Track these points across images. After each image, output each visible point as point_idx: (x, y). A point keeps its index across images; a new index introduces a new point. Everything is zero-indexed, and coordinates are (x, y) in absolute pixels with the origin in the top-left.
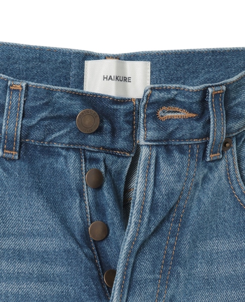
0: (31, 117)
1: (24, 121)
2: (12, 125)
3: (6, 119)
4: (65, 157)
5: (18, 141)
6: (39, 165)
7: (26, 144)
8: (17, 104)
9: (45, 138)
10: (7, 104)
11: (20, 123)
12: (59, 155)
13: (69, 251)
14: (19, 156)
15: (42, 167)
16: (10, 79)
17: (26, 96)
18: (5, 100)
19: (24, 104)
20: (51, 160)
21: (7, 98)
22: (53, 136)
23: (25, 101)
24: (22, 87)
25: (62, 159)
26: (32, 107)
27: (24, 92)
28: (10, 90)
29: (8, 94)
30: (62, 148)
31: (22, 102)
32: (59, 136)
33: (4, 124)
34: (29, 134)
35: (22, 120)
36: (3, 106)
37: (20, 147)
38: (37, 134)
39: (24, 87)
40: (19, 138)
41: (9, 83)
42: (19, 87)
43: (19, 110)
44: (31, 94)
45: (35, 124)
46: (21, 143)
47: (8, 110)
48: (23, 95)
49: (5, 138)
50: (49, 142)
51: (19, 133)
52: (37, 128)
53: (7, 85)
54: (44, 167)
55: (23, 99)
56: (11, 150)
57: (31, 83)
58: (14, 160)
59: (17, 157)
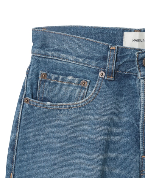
0: (119, 61)
1: (116, 63)
2: (111, 65)
3: (108, 63)
4: (135, 79)
5: (114, 72)
6: (123, 82)
7: (117, 73)
8: (113, 55)
9: (126, 70)
10: (108, 56)
11: (115, 64)
12: (133, 78)
13: (130, 123)
14: (114, 79)
15: (124, 84)
16: (109, 45)
17: (117, 52)
18: (108, 54)
19: (117, 56)
20: (129, 80)
21: (109, 53)
22: (130, 70)
23: (117, 54)
24: (115, 48)
25: (133, 80)
26: (121, 57)
27: (116, 50)
28: (110, 49)
29: (109, 51)
30: (134, 75)
31: (116, 54)
32: (132, 70)
33: (107, 65)
34: (119, 69)
35: (115, 63)
36: (107, 57)
37: (115, 75)
38: (123, 69)
39: (117, 48)
40: (114, 71)
41: (110, 46)
42: (114, 48)
43: (114, 58)
44: (119, 51)
45: (122, 64)
46: (115, 73)
47: (109, 58)
48: (116, 52)
49: (108, 71)
50: (128, 72)
51: (114, 68)
52: (122, 66)
53: (108, 47)
54: (125, 84)
55: (116, 53)
56: (111, 76)
57: (120, 46)
58: (112, 81)
59: (113, 79)
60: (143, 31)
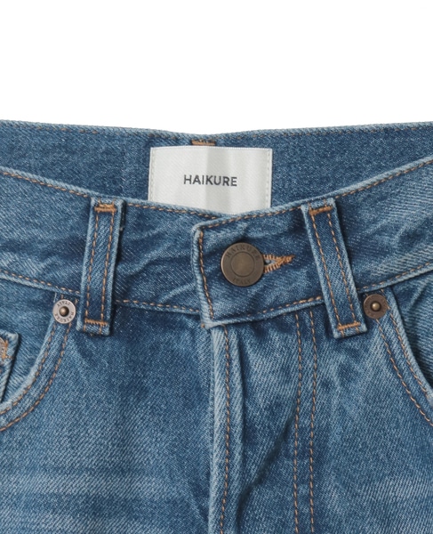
0: (132, 260)
1: (120, 267)
2: (98, 275)
3: (89, 265)
4: (193, 332)
5: (109, 302)
6: (148, 344)
7: (125, 307)
8: (106, 237)
9: (157, 297)
10: (89, 238)
11: (112, 269)
12: (183, 327)
13: (175, 503)
14: (111, 329)
15: (152, 348)
16: (93, 196)
17: (123, 223)
18: (86, 232)
19: (120, 238)
20: (169, 336)
21: (90, 227)
22: (172, 293)
23: (121, 233)
24: (115, 207)
25: (186, 335)
26: (135, 242)
27: (119, 217)
28: (95, 213)
29: (91, 220)
30: (189, 316)
31: (117, 233)
32: (182, 293)
33: (84, 273)
34: (129, 290)
35: (116, 266)
36: (83, 242)
37: (113, 314)
38: (144, 289)
39: (120, 208)
40: (110, 296)
41: (93, 201)
42: (109, 208)
43: (111, 248)
44: (131, 220)
45: (141, 272)
46: (114, 307)
47: (91, 247)
48: (118, 222)
49: (86, 298)
50: (164, 304)
51: (110, 288)
52: (144, 278)
53: (89, 205)
54: (155, 348)
55: (118, 229)
56: (97, 318)
57: (131, 201)
58: (102, 337)
59: (107, 331)
60: (226, 145)
